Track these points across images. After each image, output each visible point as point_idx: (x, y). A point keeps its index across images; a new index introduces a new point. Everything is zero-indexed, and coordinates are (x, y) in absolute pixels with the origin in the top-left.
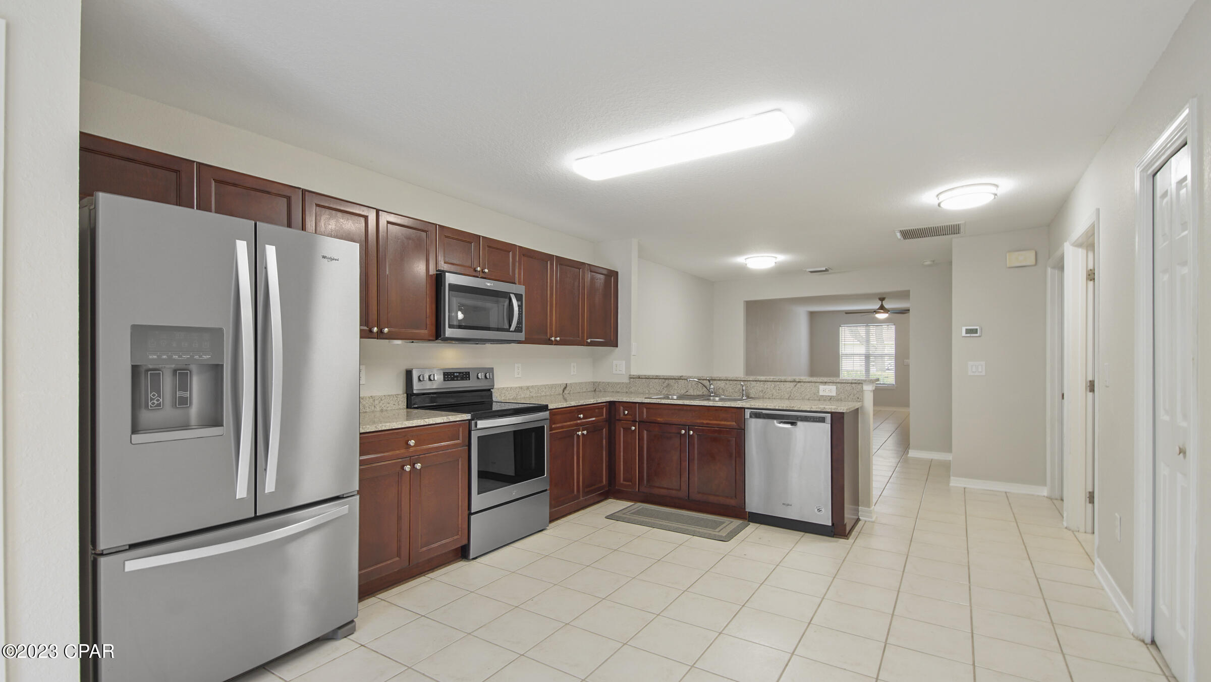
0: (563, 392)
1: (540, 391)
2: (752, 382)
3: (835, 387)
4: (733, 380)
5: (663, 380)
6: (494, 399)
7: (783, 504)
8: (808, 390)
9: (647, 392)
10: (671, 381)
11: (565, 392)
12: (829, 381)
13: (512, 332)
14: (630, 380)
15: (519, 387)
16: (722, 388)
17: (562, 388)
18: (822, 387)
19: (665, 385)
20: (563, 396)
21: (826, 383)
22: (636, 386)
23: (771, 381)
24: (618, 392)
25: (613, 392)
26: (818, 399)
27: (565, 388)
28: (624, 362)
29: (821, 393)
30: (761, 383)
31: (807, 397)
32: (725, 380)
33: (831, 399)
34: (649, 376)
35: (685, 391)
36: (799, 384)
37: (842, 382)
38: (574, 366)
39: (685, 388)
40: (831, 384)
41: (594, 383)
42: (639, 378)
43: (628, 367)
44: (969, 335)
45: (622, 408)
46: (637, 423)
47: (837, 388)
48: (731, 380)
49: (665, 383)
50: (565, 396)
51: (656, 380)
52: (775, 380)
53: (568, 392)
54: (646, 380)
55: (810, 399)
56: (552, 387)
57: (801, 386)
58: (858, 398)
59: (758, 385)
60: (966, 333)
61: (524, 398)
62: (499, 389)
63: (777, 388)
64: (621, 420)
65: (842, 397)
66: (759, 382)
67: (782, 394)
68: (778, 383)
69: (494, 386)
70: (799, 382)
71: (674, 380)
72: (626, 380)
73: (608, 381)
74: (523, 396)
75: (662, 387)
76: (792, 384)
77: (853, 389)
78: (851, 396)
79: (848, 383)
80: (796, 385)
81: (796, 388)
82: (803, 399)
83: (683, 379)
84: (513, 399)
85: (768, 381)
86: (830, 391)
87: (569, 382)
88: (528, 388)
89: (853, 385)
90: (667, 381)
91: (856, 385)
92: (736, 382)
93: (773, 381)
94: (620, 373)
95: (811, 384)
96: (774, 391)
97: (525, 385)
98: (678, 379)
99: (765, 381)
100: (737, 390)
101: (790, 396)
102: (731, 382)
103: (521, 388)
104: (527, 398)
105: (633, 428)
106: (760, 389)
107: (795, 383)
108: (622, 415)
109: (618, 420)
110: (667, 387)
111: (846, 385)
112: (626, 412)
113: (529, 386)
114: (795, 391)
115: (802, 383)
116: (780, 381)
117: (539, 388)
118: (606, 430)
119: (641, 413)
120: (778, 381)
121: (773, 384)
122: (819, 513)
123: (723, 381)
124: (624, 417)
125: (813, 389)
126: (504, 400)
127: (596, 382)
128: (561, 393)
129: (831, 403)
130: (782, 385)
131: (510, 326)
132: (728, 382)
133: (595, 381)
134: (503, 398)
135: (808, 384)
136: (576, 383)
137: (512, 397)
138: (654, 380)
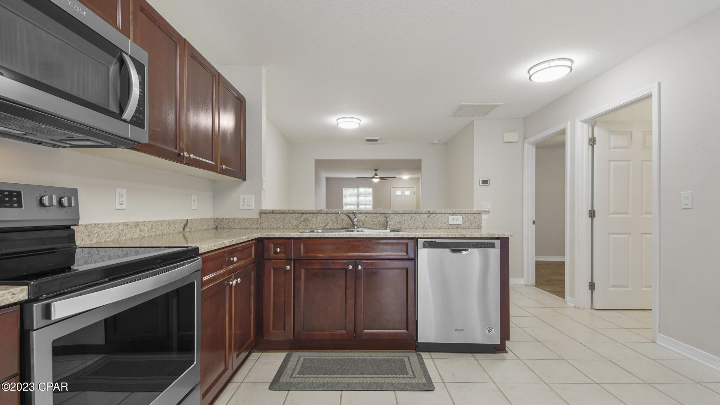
0: (184, 229)
1: (154, 230)
2: (391, 215)
3: (461, 217)
4: (373, 213)
5: (300, 215)
6: (78, 243)
7: (456, 330)
8: (440, 220)
9: (282, 227)
10: (309, 215)
11: (186, 229)
12: (457, 212)
13: (125, 121)
14: (260, 215)
15: (124, 224)
16: (362, 221)
17: (183, 225)
18: (451, 217)
19: (303, 219)
20: (184, 235)
21: (454, 213)
22: (268, 221)
23: (408, 213)
24: (247, 228)
25: (240, 228)
26: (447, 227)
27: (186, 225)
28: (253, 196)
29: (450, 223)
30: (399, 215)
31: (439, 226)
32: (365, 213)
33: (458, 227)
34: (284, 211)
35: (324, 225)
36: (432, 215)
37: (467, 212)
38: (195, 199)
39: (324, 222)
40: (458, 214)
41: (215, 220)
42: (273, 213)
43: (258, 200)
44: (483, 184)
45: (272, 245)
46: (293, 262)
47: (462, 218)
48: (371, 213)
49: (302, 218)
50: (186, 235)
51: (292, 214)
52: (412, 212)
53: (189, 230)
54: (281, 214)
55: (441, 228)
56: (170, 223)
57: (434, 216)
58: (479, 226)
59: (396, 217)
60: (482, 183)
61: (132, 239)
62: (86, 226)
63: (414, 219)
64: (271, 260)
65: (466, 225)
66: (397, 215)
67: (418, 225)
68: (414, 215)
69: (78, 220)
70: (432, 213)
71: (312, 215)
72: (257, 216)
73: (234, 217)
74: (129, 236)
75: (299, 222)
76: (426, 215)
77: (475, 218)
78: (474, 224)
79: (471, 213)
80: (429, 216)
81: (429, 218)
82: (435, 228)
83: (321, 213)
84: (113, 241)
85: (405, 213)
86: (457, 220)
87: (189, 218)
88: (137, 224)
89: (475, 215)
90: (304, 215)
91: (477, 215)
92: (375, 215)
93: (410, 213)
94: (249, 208)
95: (441, 215)
96: (410, 222)
97: (133, 221)
98: (317, 213)
99: (403, 213)
100: (376, 222)
101: (424, 226)
102: (371, 215)
103: (127, 224)
104: (135, 239)
105: (288, 267)
106: (398, 221)
107: (429, 215)
108: (272, 254)
109: (267, 259)
110: (304, 221)
111: (470, 215)
112: (278, 250)
113: (139, 222)
114: (428, 222)
115: (435, 215)
116: (416, 213)
117: (153, 225)
118: (254, 273)
119: (298, 249)
120: (414, 213)
121: (409, 216)
122: (489, 334)
123: (362, 215)
124: (275, 255)
125: (443, 219)
126: (96, 243)
127: (218, 219)
128: (181, 231)
129: (458, 230)
130: (417, 217)
131: (122, 111)
132: (368, 215)
133: (216, 217)
134: (95, 241)
135: (440, 215)
136: (198, 219)
137: (111, 238)
138: (289, 214)
